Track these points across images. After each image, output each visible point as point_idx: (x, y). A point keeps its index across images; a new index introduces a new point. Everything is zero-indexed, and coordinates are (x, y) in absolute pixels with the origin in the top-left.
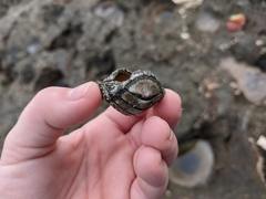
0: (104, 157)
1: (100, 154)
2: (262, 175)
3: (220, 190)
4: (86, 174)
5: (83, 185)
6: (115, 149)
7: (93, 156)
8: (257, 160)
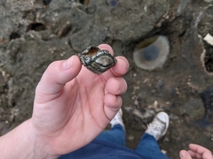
0: (88, 90)
1: (86, 88)
2: (203, 63)
3: (172, 72)
4: (80, 99)
5: (79, 104)
6: (94, 85)
7: (82, 90)
8: (202, 52)
